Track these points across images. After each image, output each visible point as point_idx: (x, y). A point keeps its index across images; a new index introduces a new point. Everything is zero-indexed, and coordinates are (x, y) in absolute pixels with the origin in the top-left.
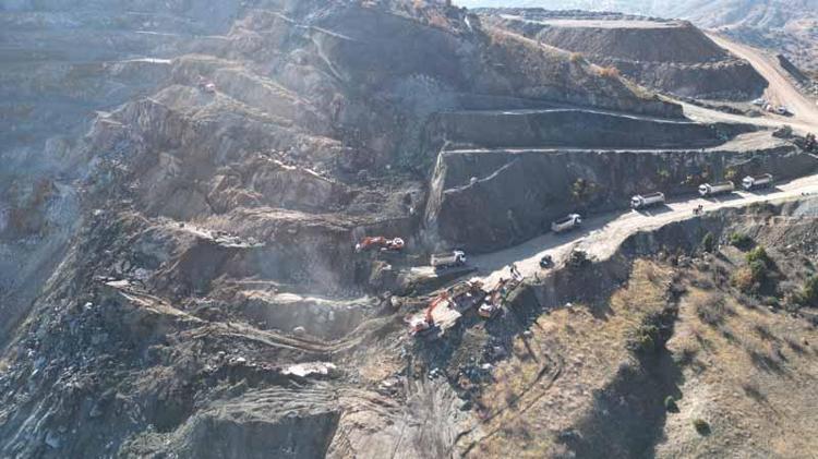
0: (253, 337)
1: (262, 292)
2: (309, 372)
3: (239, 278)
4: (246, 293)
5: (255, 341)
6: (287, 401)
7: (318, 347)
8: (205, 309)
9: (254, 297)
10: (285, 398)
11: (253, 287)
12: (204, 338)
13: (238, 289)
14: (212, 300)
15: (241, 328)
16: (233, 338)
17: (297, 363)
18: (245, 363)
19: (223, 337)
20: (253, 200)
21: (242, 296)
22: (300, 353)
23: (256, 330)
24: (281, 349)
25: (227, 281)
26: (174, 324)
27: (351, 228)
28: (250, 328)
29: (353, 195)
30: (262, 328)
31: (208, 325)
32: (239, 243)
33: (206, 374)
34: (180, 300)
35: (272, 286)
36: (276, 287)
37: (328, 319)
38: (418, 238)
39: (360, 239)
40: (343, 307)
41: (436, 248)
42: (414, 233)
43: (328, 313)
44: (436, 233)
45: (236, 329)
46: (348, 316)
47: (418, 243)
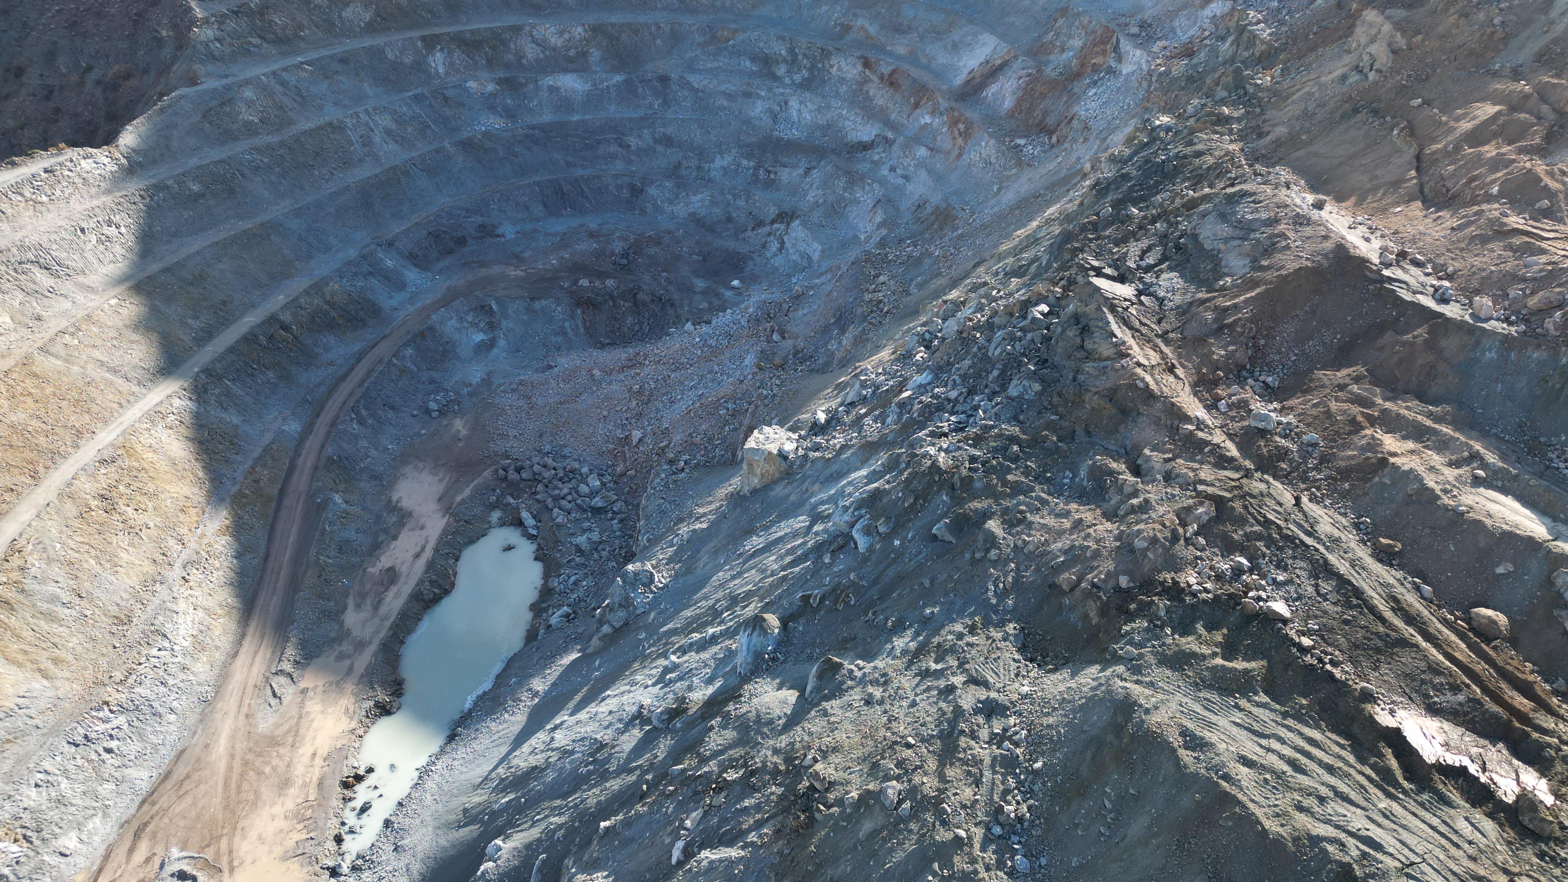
0: (1343, 568)
1: (1436, 459)
2: (1453, 759)
3: (1394, 392)
4: (1390, 442)
5: (1342, 582)
6: (1346, 799)
7: (1521, 702)
8: (1263, 433)
9: (1405, 463)
10: (1343, 788)
11: (1417, 433)
12: (1219, 501)
13: (1372, 421)
14: (1291, 418)
15: (1325, 527)
16: (1291, 539)
17: (1433, 710)
18: (1285, 621)
19: (1267, 523)
20: (1550, 194)
21: (1374, 445)
22: (1455, 688)
23: (1363, 554)
24: (1404, 643)
25: (1355, 388)
26: (1173, 431)
28: (1351, 539)
30: (1384, 556)
31: (1248, 474)
32: (1444, 300)
33: (1176, 592)
34: (1216, 383)
35: (1475, 456)
36: (1484, 465)
45: (1311, 521)
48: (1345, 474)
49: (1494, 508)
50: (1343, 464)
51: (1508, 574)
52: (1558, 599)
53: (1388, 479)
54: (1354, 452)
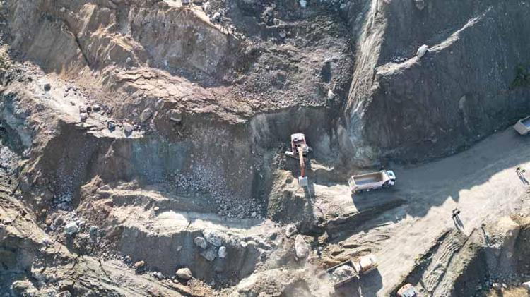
8: (74, 235)
11: (129, 201)
12: (69, 288)
13: (111, 205)
15: (116, 273)
20: (129, 54)
23: (132, 276)
25: (99, 190)
26: (39, 254)
27: (249, 119)
28: (125, 271)
29: (255, 54)
31: (76, 261)
32: (112, 129)
34: (45, 215)
35: (153, 201)
36: (157, 203)
37: (218, 255)
38: (334, 137)
39: (260, 132)
40: (236, 240)
41: (358, 155)
42: (330, 128)
43: (218, 248)
44: (360, 135)
45: (108, 274)
46: (242, 254)
47: (334, 144)
48: (112, 238)
49: (166, 223)
50: (109, 234)
51: (181, 250)
52: (200, 249)
53: (126, 235)
54: (111, 227)
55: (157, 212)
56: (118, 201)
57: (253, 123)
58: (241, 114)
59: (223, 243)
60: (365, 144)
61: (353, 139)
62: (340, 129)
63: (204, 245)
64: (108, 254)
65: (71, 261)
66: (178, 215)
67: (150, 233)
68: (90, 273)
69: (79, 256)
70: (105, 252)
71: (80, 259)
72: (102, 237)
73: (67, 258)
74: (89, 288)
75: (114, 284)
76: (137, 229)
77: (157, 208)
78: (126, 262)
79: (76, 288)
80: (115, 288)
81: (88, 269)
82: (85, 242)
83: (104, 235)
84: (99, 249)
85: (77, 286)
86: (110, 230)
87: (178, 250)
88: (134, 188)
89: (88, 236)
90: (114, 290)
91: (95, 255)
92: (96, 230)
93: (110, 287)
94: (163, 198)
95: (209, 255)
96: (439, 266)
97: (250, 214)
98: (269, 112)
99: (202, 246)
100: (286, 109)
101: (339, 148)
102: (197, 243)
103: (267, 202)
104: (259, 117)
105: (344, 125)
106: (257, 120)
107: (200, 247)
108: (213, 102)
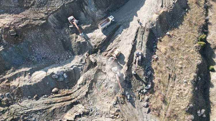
2: (74, 116)
4: (15, 83)
5: (39, 111)
7: (69, 97)
13: (8, 82)
16: (27, 113)
23: (35, 102)
28: (32, 102)
37: (64, 78)
38: (85, 12)
39: (54, 23)
40: (68, 69)
41: (97, 15)
42: (82, 9)
43: (63, 75)
44: (94, 7)
45: (25, 107)
46: (73, 72)
47: (86, 15)
48: (17, 94)
49: (37, 77)
50: (15, 93)
51: (49, 83)
52: (56, 79)
53: (23, 89)
54: (14, 90)
55: (30, 75)
56: (11, 79)
57: (49, 21)
58: (42, 19)
59: (64, 72)
60: (98, 10)
61: (92, 9)
62: (86, 7)
63: (57, 77)
64: (20, 100)
65: (6, 111)
66: (40, 72)
67: (32, 84)
68: (17, 110)
69: (8, 107)
70: (18, 100)
71: (10, 107)
72: (13, 96)
73: (4, 110)
74: (20, 115)
75: (30, 109)
76: (26, 85)
77: (29, 74)
78: (29, 99)
79: (15, 118)
80: (31, 109)
81: (16, 109)
82: (7, 101)
83: (14, 94)
84: (15, 100)
85: (15, 117)
86: (15, 91)
87: (48, 84)
88: (14, 71)
89: (7, 98)
90: (31, 110)
91: (15, 103)
92: (8, 94)
93: (29, 110)
94: (29, 69)
95: (61, 79)
96: (140, 42)
97: (68, 57)
98: (53, 13)
99: (56, 77)
100: (60, 8)
101: (89, 15)
102: (54, 78)
103: (72, 49)
104: (50, 17)
105: (86, 5)
106: (50, 19)
107: (56, 78)
108: (26, 19)
